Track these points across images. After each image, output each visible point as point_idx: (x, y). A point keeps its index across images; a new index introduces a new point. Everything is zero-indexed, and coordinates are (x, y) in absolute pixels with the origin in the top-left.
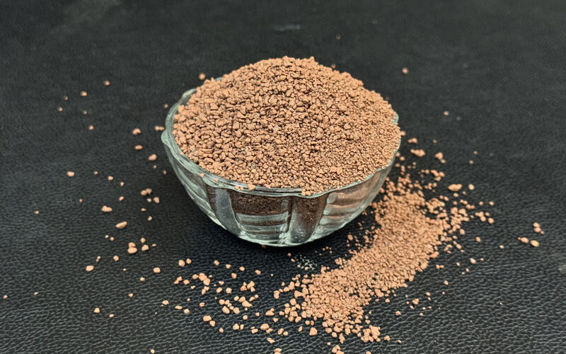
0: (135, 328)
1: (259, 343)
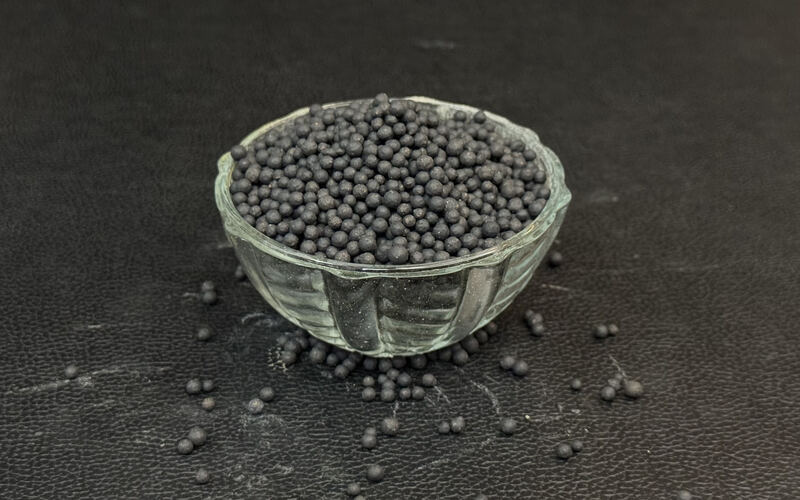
1: (151, 455)
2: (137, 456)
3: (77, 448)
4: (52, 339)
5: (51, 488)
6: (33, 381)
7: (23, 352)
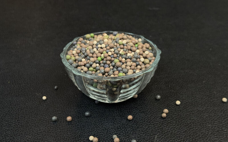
0: (54, 109)
1: (98, 122)
2: (94, 122)
3: (78, 120)
4: (65, 92)
5: (73, 131)
6: (63, 103)
7: (58, 96)
